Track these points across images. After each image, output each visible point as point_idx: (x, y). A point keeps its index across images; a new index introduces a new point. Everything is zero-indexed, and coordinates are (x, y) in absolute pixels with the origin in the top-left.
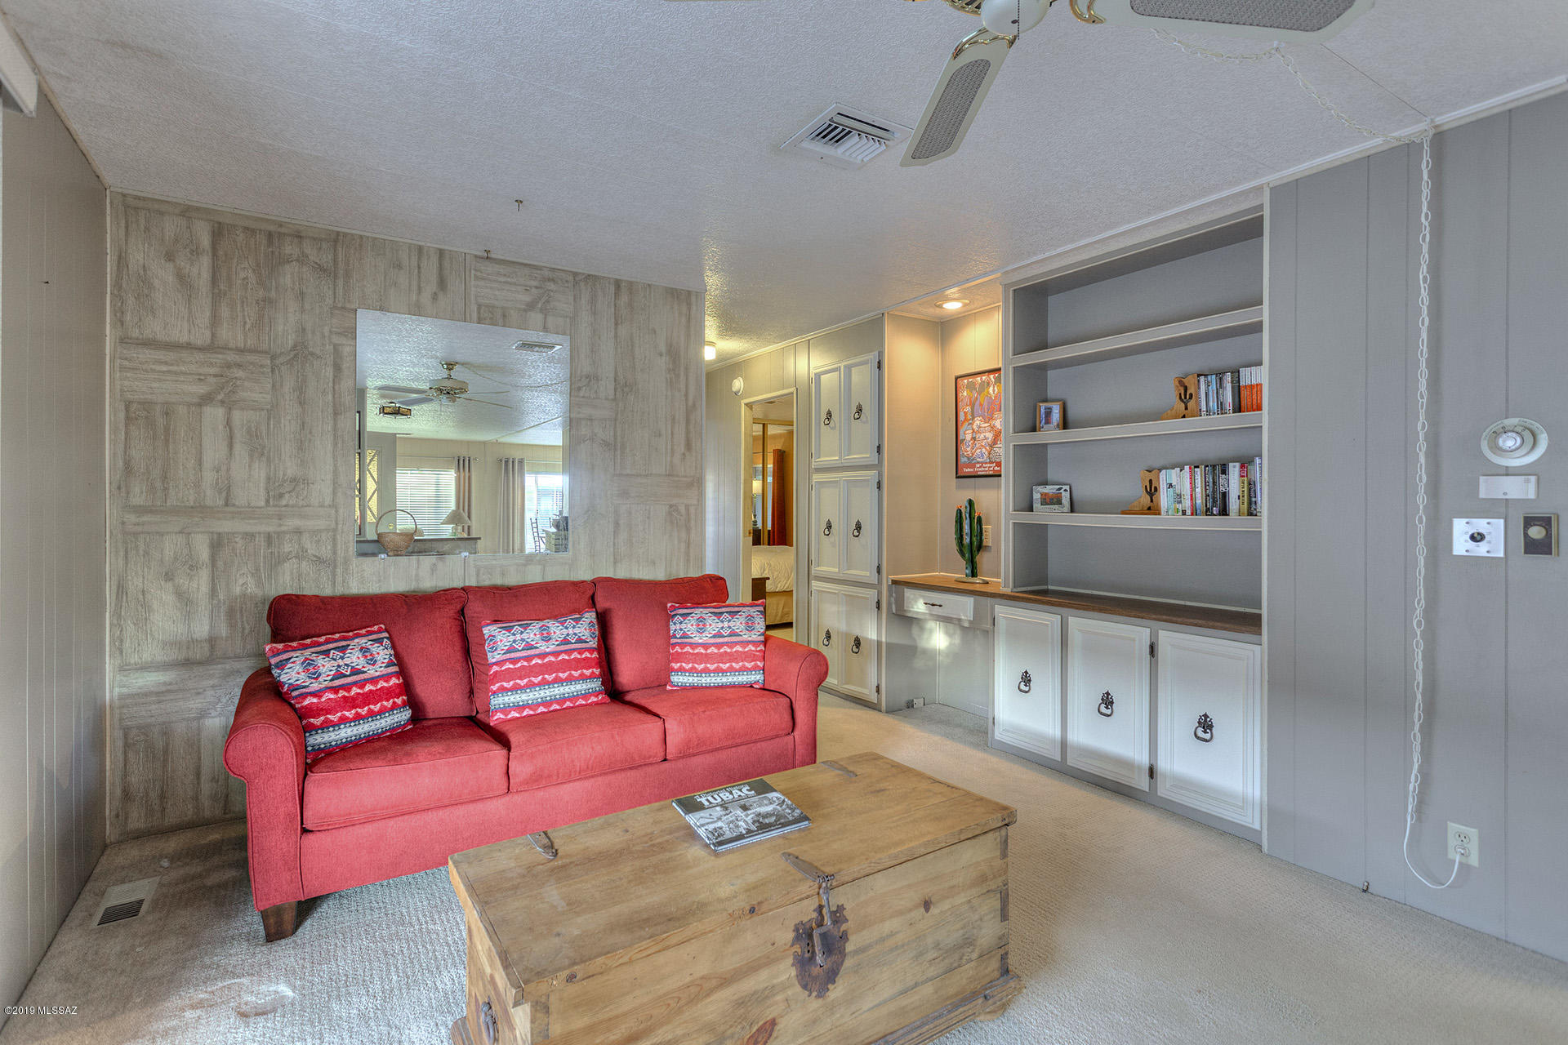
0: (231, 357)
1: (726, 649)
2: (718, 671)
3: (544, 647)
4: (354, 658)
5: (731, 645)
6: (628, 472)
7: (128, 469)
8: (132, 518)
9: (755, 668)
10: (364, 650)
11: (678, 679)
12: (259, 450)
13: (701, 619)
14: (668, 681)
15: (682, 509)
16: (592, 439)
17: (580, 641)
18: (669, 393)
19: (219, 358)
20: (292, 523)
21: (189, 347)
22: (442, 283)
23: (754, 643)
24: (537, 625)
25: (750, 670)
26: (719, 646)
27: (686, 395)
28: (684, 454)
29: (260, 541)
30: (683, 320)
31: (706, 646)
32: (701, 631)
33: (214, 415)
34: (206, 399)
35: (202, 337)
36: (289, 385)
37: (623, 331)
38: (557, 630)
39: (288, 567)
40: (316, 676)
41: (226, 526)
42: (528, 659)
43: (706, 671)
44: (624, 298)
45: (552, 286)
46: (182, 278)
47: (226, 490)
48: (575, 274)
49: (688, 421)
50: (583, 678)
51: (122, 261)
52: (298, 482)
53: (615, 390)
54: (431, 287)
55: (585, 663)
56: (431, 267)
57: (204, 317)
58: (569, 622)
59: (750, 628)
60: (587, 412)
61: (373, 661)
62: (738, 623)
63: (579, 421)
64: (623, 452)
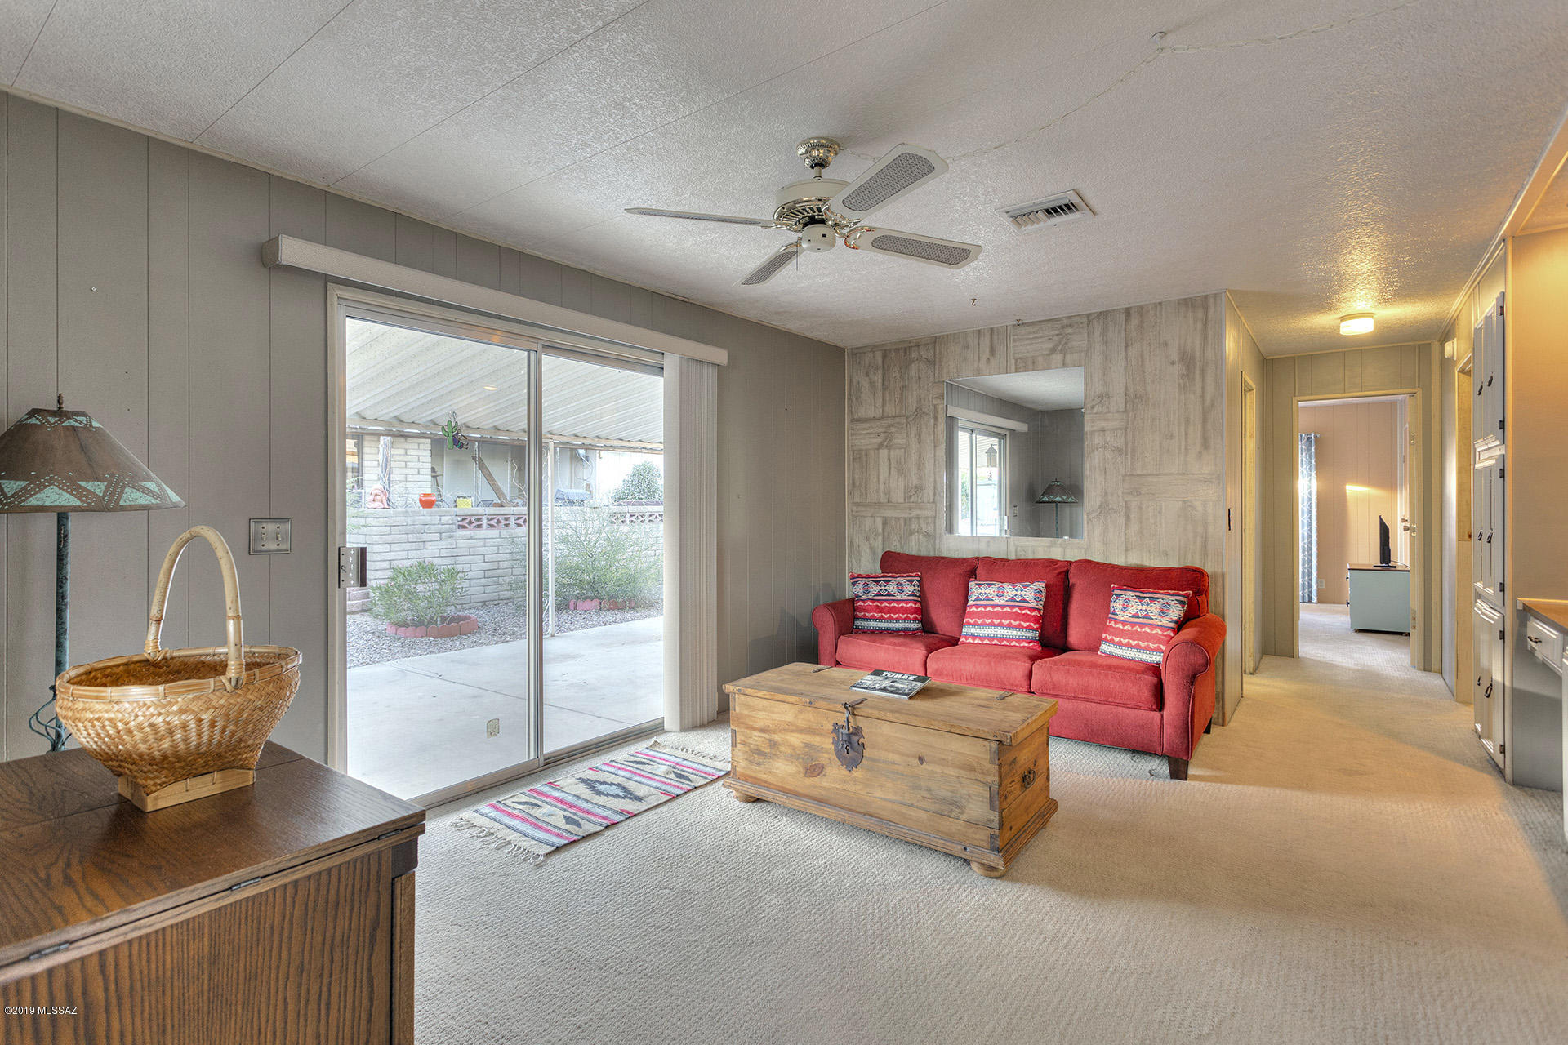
0: (890, 421)
1: (1137, 628)
2: (1128, 645)
3: (997, 601)
4: (892, 587)
5: (1142, 625)
6: (1139, 472)
7: (854, 484)
8: (855, 509)
9: (1157, 650)
10: (899, 584)
11: (1104, 647)
12: (902, 472)
13: (1127, 601)
14: (1097, 648)
15: (1199, 505)
16: (1104, 447)
17: (1024, 601)
18: (1183, 397)
19: (884, 423)
20: (916, 512)
21: (874, 419)
22: (992, 351)
23: (1162, 627)
24: (998, 585)
25: (1153, 650)
26: (1133, 624)
27: (1203, 397)
28: (1200, 453)
29: (902, 521)
30: (1199, 326)
31: (1124, 623)
32: (1124, 610)
33: (884, 453)
34: (880, 446)
35: (878, 414)
36: (914, 431)
37: (1133, 351)
38: (1009, 590)
39: (914, 537)
40: (867, 592)
41: (889, 513)
42: (985, 606)
43: (1120, 644)
44: (1134, 322)
45: (1070, 330)
46: (872, 384)
47: (888, 493)
48: (1088, 315)
49: (1205, 421)
50: (1029, 628)
51: (851, 381)
52: (919, 488)
53: (1126, 402)
54: (986, 355)
55: (1026, 618)
56: (985, 342)
57: (879, 403)
58: (1019, 586)
59: (1163, 614)
60: (1100, 424)
61: (902, 591)
62: (1154, 609)
63: (1092, 432)
64: (1133, 456)
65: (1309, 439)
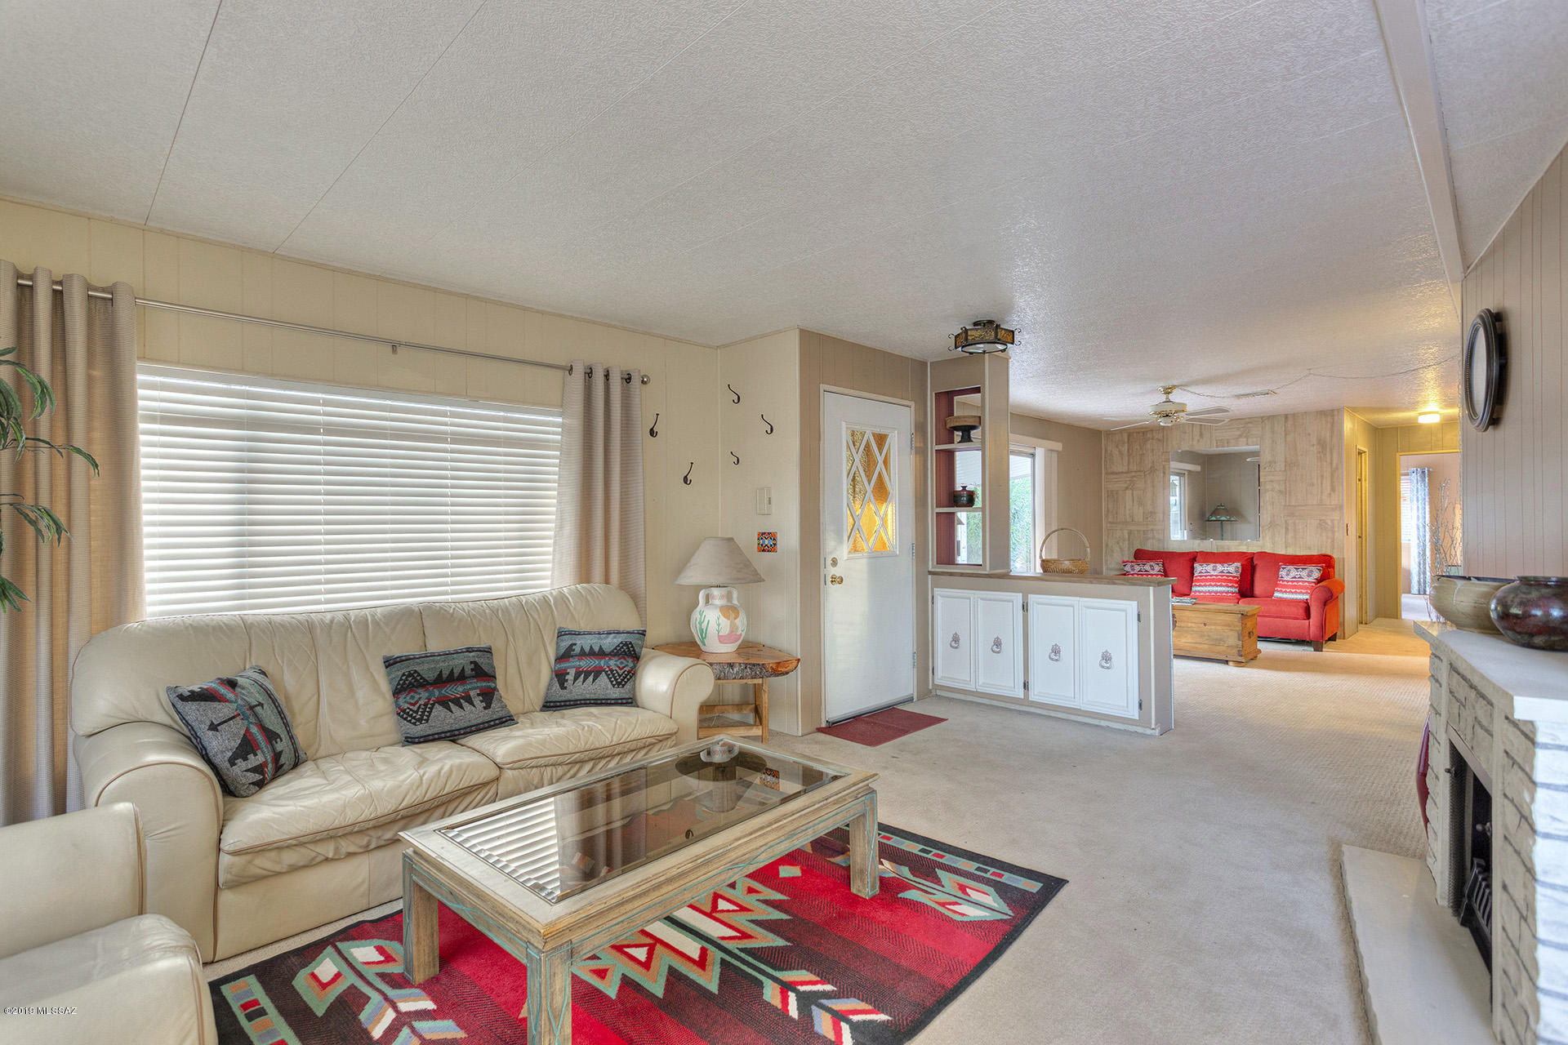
0: (1133, 474)
1: (1295, 584)
2: (1290, 592)
3: (1213, 573)
4: (1147, 567)
5: (1298, 582)
6: (1293, 504)
7: (1108, 511)
8: (1108, 525)
9: (1307, 593)
10: (1151, 566)
11: (1276, 594)
12: (1141, 504)
13: (1289, 571)
14: (1271, 595)
15: (1329, 522)
16: (1272, 490)
17: (1229, 572)
18: (1319, 464)
19: (1129, 475)
20: (1151, 527)
21: (1122, 472)
22: (1201, 435)
23: (1308, 582)
24: (1212, 565)
25: (1304, 593)
26: (1292, 582)
27: (1331, 464)
28: (1330, 494)
29: (1142, 532)
30: (1329, 425)
31: (1288, 581)
32: (1287, 575)
33: (1129, 492)
34: (1127, 488)
35: (1125, 469)
36: (1149, 481)
37: (1289, 438)
38: (1220, 567)
39: (1150, 541)
40: (1133, 570)
41: (1132, 528)
42: (1206, 576)
43: (1286, 592)
44: (1290, 422)
45: (1250, 425)
46: (1121, 453)
47: (1132, 516)
48: (1262, 417)
49: (1332, 476)
50: (1232, 586)
51: (1106, 451)
52: (1153, 513)
53: (1286, 466)
54: (1197, 437)
55: (1231, 581)
56: (1197, 431)
57: (1126, 464)
58: (1226, 565)
59: (1309, 576)
60: (1269, 478)
61: (1153, 570)
62: (1304, 574)
63: (1265, 482)
64: (1290, 495)
65: (1423, 472)
